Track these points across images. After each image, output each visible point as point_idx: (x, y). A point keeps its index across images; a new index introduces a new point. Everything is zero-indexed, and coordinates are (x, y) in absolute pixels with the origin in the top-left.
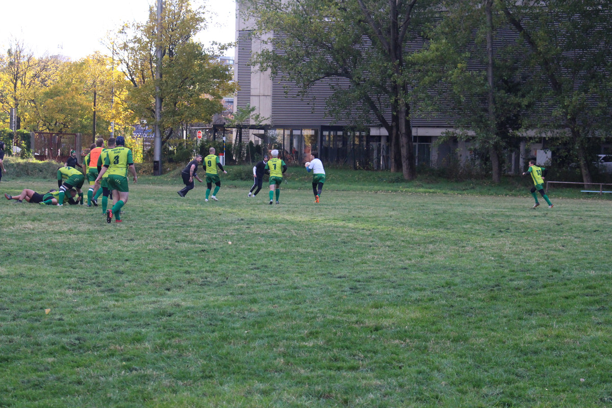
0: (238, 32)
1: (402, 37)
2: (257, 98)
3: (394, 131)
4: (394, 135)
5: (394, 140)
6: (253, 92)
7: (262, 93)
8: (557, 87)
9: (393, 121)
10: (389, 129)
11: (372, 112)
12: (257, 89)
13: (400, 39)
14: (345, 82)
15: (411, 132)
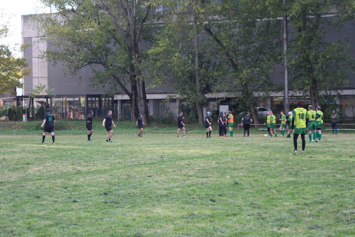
0: (23, 39)
1: (139, 38)
2: (37, 79)
3: (134, 97)
4: (134, 99)
5: (133, 102)
6: (34, 75)
7: (40, 76)
8: (236, 67)
9: (132, 90)
10: (130, 95)
11: (118, 85)
12: (36, 73)
13: (137, 40)
14: (100, 68)
15: (146, 97)
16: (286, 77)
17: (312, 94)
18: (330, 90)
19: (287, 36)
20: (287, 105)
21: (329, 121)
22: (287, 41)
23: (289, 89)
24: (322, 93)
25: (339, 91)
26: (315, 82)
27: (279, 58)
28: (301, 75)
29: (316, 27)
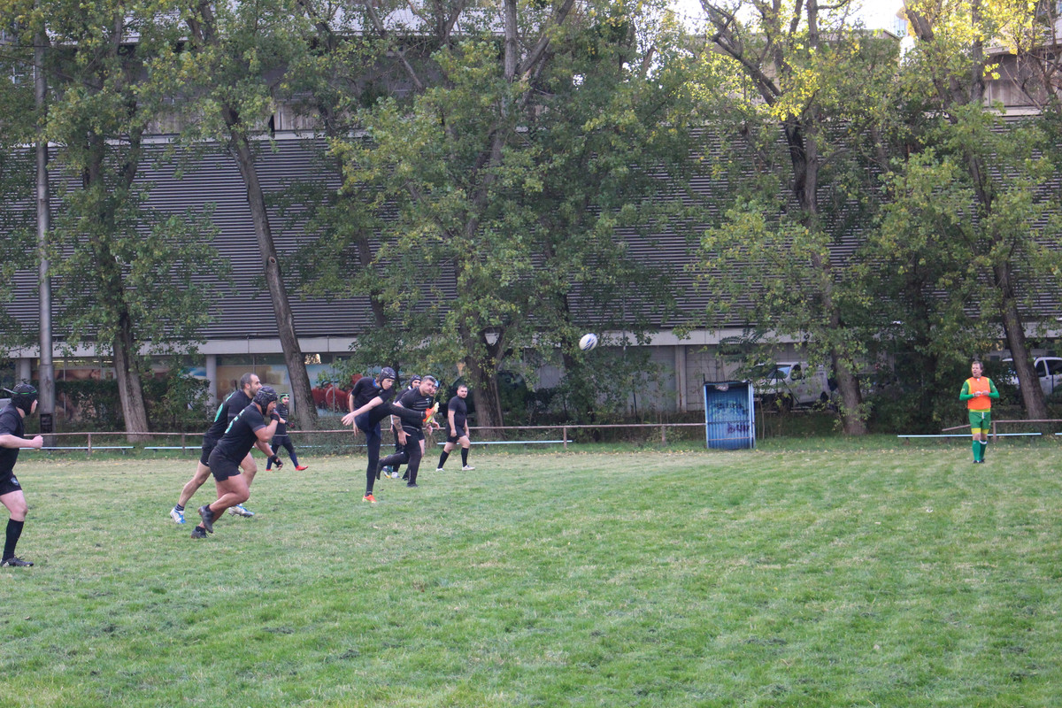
16: (45, 306)
17: (121, 352)
18: (167, 340)
19: (48, 194)
20: (48, 382)
21: (173, 425)
22: (48, 209)
23: (53, 339)
24: (145, 349)
25: (190, 342)
26: (125, 318)
27: (28, 252)
28: (87, 301)
29: (129, 171)
